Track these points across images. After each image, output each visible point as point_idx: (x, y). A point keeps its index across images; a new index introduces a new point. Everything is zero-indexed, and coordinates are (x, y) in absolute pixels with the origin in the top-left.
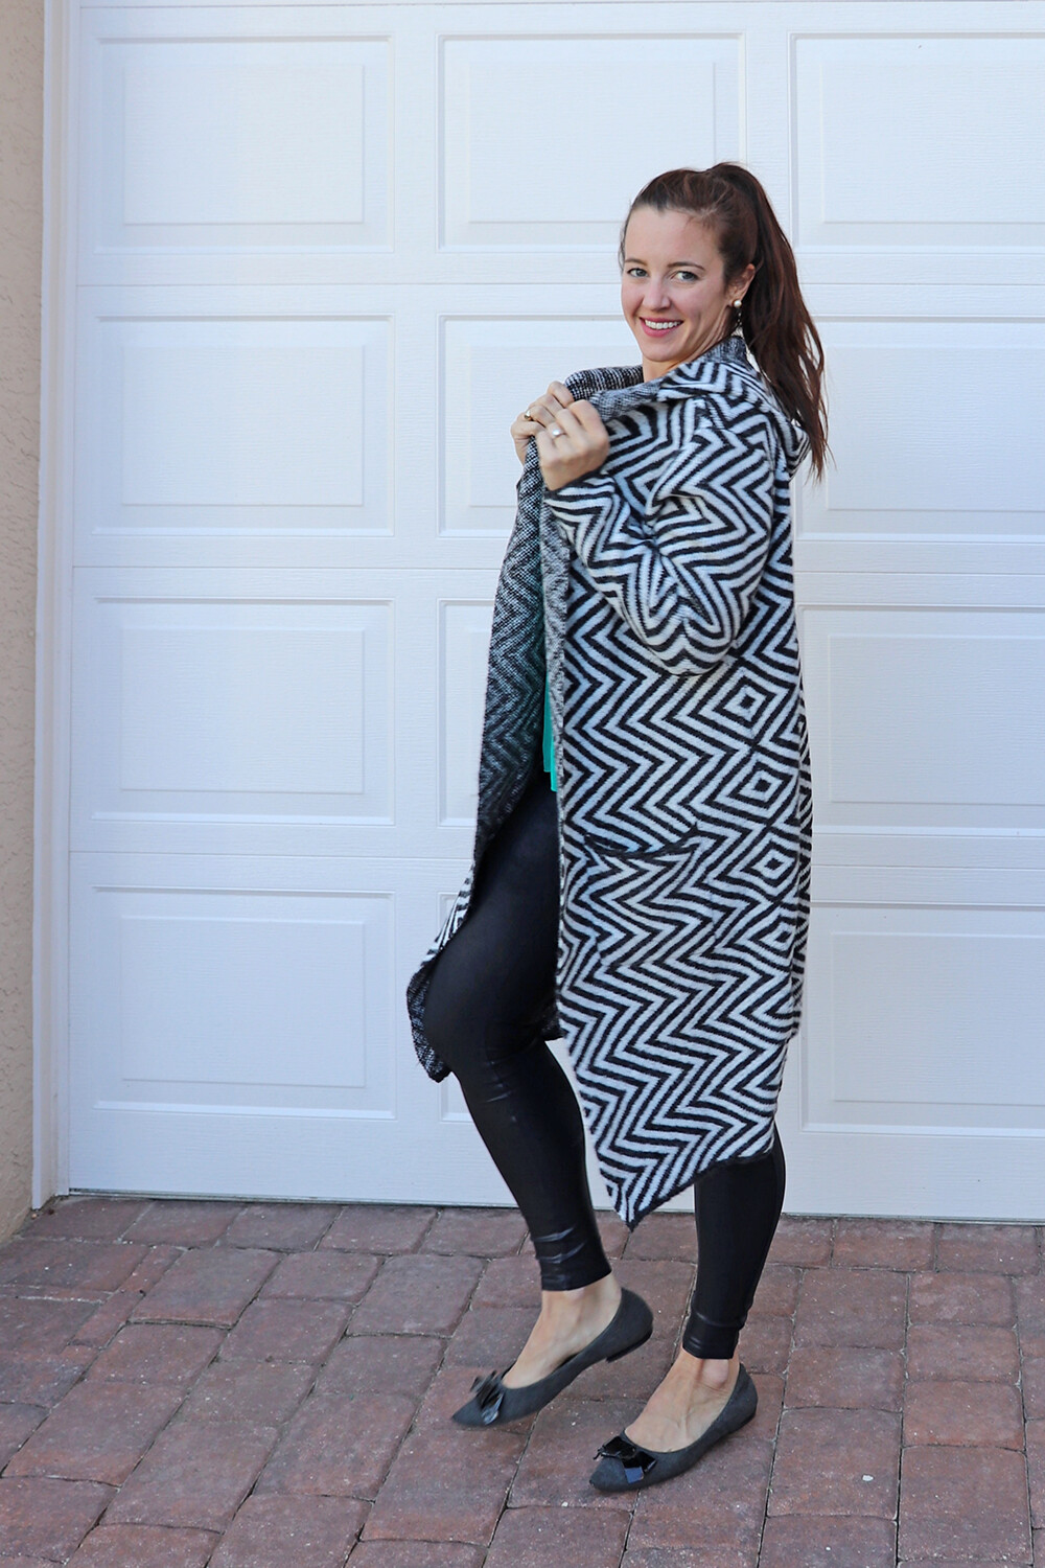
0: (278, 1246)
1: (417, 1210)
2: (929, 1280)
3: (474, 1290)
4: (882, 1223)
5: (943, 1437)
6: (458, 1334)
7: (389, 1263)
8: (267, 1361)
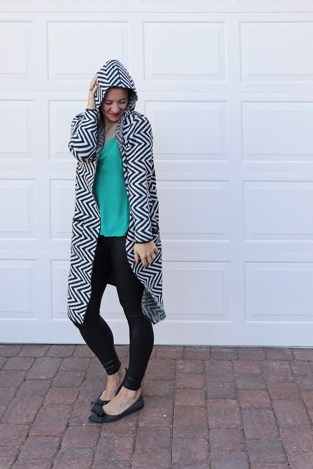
0: (7, 356)
1: (45, 345)
2: (182, 362)
3: (60, 367)
4: (169, 346)
5: (185, 404)
6: (55, 379)
7: (37, 360)
8: (4, 388)
